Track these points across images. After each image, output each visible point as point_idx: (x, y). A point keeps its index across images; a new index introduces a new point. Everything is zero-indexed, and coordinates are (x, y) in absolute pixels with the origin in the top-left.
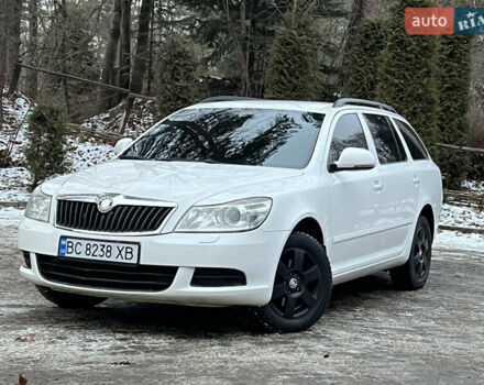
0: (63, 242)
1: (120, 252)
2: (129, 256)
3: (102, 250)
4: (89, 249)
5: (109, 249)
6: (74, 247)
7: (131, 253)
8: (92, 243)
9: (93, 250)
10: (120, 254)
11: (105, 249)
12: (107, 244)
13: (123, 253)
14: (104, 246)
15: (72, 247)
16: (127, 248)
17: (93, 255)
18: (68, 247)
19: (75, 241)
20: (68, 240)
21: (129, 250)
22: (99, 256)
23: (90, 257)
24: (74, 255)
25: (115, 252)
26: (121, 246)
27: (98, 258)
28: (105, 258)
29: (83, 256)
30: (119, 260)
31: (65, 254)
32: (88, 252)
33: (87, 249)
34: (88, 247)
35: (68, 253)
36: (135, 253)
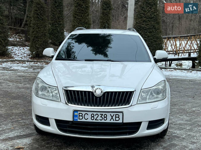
0: (76, 114)
1: (112, 117)
2: (117, 119)
3: (101, 117)
4: (93, 117)
5: (105, 116)
6: (83, 116)
7: (118, 117)
8: (95, 113)
9: (95, 117)
10: (112, 118)
11: (103, 116)
12: (104, 114)
13: (114, 118)
14: (102, 115)
15: (82, 116)
16: (116, 115)
17: (96, 120)
18: (79, 116)
19: (84, 113)
20: (79, 112)
22: (99, 120)
23: (94, 121)
24: (84, 120)
25: (109, 117)
26: (112, 114)
28: (103, 121)
29: (89, 120)
30: (112, 121)
31: (77, 120)
32: (93, 118)
33: (92, 117)
34: (93, 115)
35: (79, 119)
36: (121, 117)
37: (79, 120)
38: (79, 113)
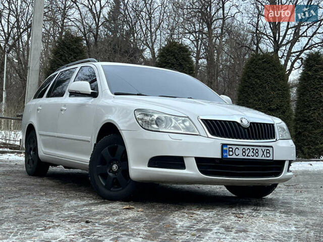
0: (225, 148)
1: (263, 152)
2: (268, 155)
3: (253, 152)
4: (245, 152)
5: (257, 151)
6: (234, 151)
7: (269, 153)
8: (246, 148)
9: (247, 152)
10: (263, 154)
11: (254, 151)
12: (255, 148)
13: (265, 153)
14: (254, 149)
15: (232, 151)
16: (267, 150)
17: (247, 156)
18: (229, 151)
19: (234, 147)
20: (228, 146)
21: (268, 151)
22: (251, 156)
23: (246, 157)
24: (234, 156)
25: (260, 153)
26: (263, 149)
27: (251, 158)
28: (255, 157)
29: (241, 157)
30: (263, 158)
31: (227, 156)
32: (244, 154)
33: (243, 152)
34: (244, 150)
35: (229, 155)
36: (271, 153)
37: (229, 157)
38: (229, 148)
